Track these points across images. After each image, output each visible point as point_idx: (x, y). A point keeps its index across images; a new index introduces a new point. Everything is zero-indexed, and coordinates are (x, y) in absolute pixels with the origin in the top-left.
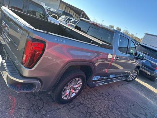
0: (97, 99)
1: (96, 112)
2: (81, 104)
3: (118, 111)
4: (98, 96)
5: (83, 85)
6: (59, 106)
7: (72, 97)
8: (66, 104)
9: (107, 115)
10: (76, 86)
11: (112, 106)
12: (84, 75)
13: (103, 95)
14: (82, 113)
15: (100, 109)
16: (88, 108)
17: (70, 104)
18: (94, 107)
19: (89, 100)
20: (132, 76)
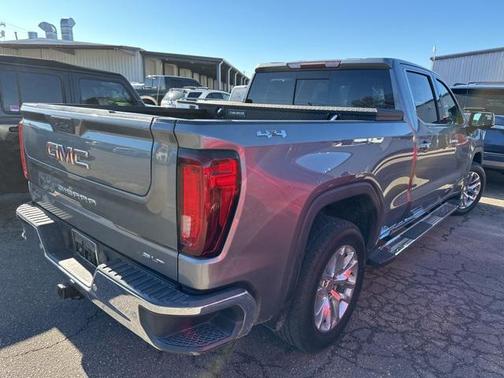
0: (410, 298)
1: (434, 338)
2: (376, 329)
3: (495, 312)
4: (407, 289)
5: (360, 265)
6: (315, 363)
7: (340, 317)
8: (332, 347)
9: (474, 338)
10: (341, 278)
11: (467, 304)
12: (355, 231)
13: (418, 278)
14: (396, 356)
15: (440, 326)
16: (403, 334)
17: (342, 342)
18: (417, 325)
19: (388, 308)
20: (469, 193)
